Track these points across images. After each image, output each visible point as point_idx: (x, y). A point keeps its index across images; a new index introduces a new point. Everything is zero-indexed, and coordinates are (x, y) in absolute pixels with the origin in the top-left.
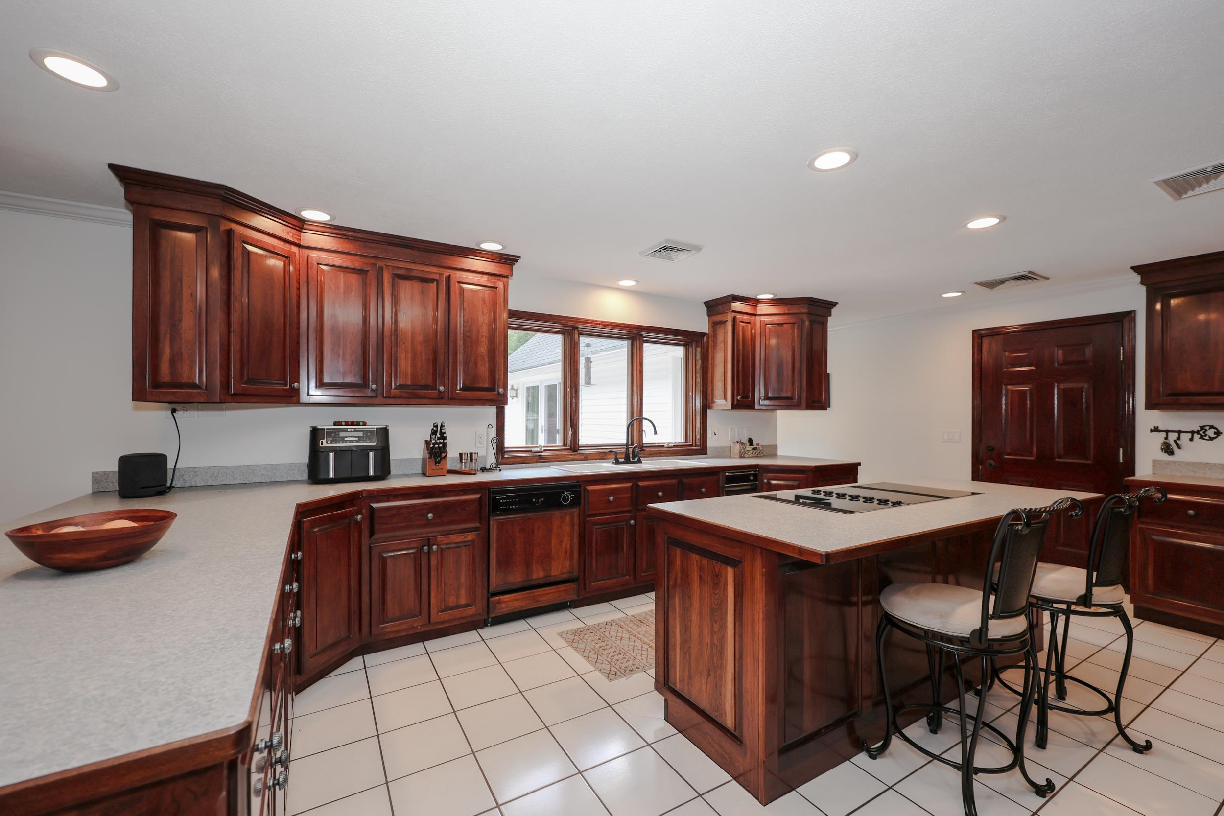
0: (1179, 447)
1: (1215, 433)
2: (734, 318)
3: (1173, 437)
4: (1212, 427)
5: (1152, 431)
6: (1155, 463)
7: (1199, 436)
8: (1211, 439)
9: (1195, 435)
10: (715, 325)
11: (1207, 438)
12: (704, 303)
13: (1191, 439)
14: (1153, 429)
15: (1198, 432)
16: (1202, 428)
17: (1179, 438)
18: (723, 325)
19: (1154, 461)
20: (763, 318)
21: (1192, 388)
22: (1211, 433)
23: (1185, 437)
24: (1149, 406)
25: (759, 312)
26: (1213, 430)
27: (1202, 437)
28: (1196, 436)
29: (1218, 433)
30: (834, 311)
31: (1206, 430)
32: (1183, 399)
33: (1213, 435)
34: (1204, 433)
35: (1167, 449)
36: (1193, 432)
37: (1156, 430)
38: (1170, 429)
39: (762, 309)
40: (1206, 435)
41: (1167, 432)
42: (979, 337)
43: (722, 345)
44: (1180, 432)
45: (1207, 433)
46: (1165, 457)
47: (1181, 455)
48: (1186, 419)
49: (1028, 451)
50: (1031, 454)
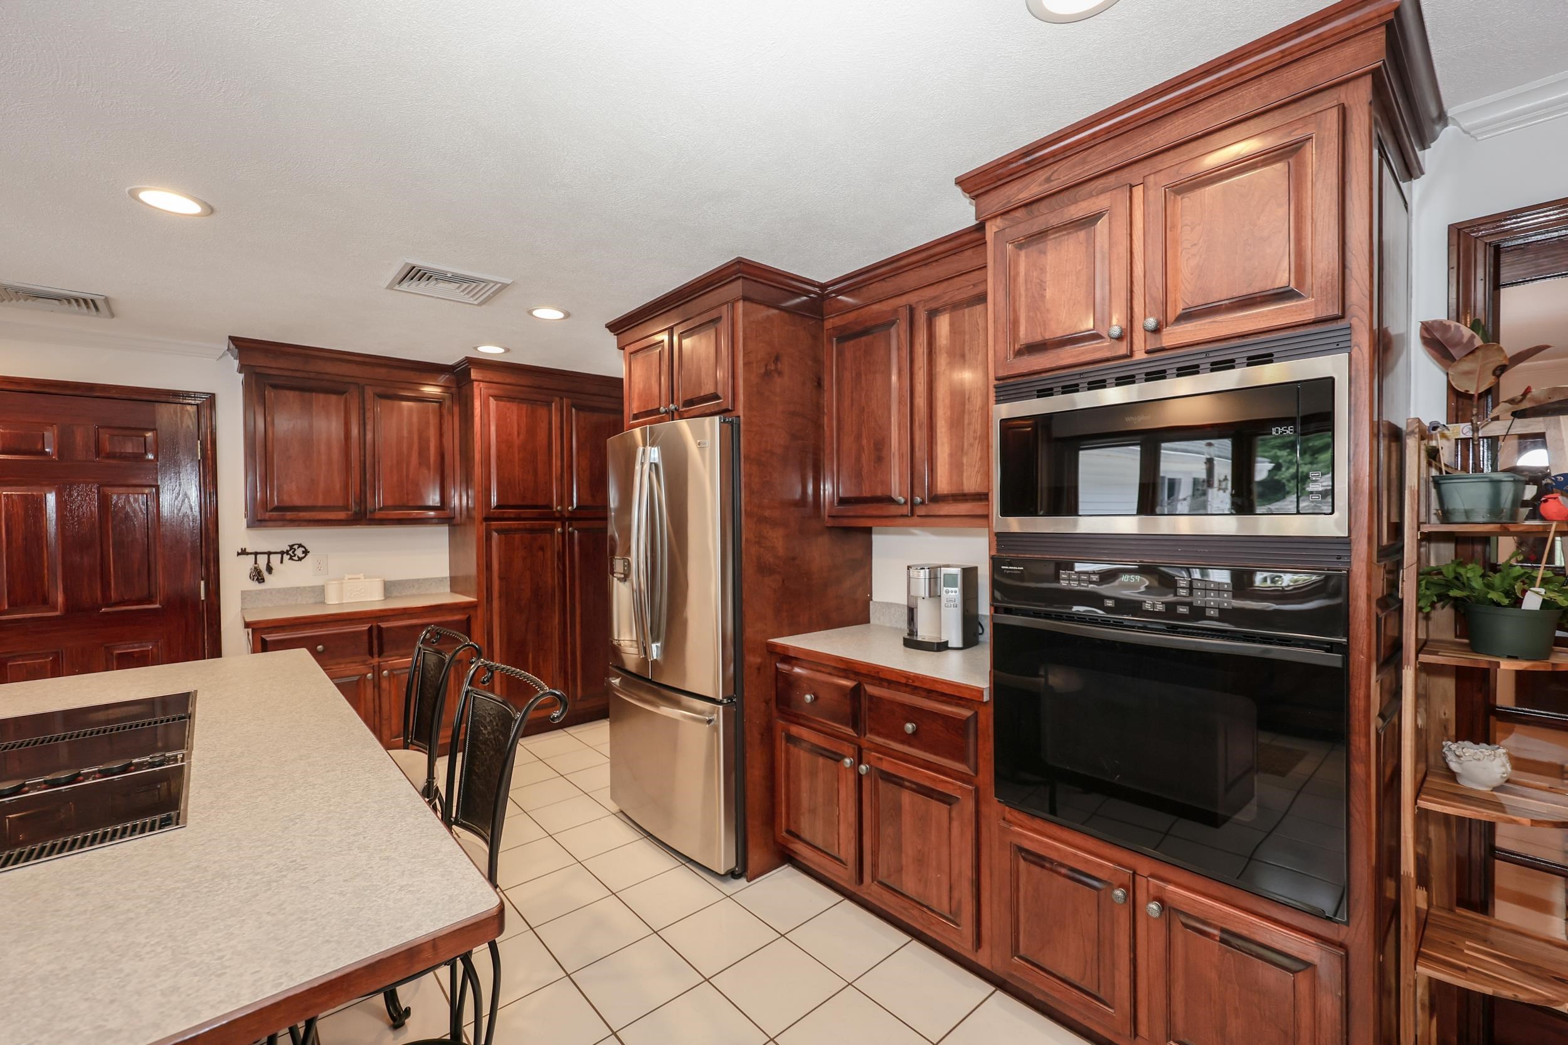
0: (269, 572)
1: (303, 552)
3: (262, 561)
4: (300, 546)
5: (239, 554)
6: (244, 594)
7: (289, 556)
8: (300, 559)
9: (285, 555)
11: (296, 558)
13: (282, 562)
14: (240, 551)
15: (287, 553)
16: (291, 547)
17: (269, 562)
19: (243, 592)
21: (297, 501)
22: (299, 552)
23: (275, 559)
24: (253, 521)
26: (302, 549)
27: (291, 558)
28: (286, 557)
29: (306, 552)
31: (295, 550)
33: (302, 555)
34: (293, 552)
35: (258, 576)
36: (282, 553)
37: (243, 552)
38: (259, 551)
40: (295, 555)
41: (256, 554)
44: (269, 553)
45: (296, 553)
46: (255, 586)
47: (271, 581)
48: (278, 538)
49: (45, 601)
50: (54, 608)
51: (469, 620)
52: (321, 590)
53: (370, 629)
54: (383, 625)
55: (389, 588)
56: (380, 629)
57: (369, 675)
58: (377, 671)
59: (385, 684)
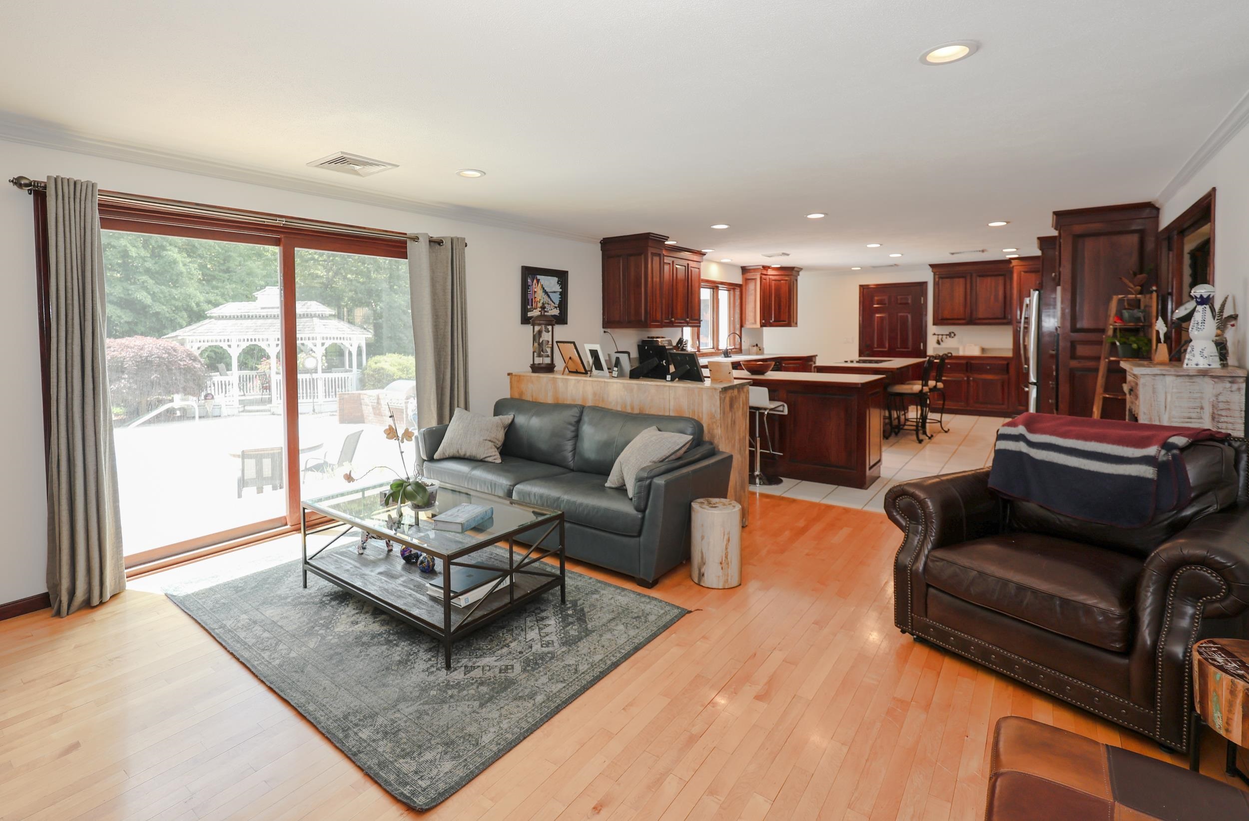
0: (942, 341)
2: (761, 278)
3: (940, 337)
4: (953, 333)
6: (935, 349)
8: (953, 337)
10: (747, 280)
11: (951, 337)
12: (742, 267)
13: (946, 338)
16: (950, 333)
17: (942, 337)
18: (754, 281)
19: (934, 347)
20: (771, 277)
21: (948, 316)
22: (952, 335)
23: (944, 337)
24: (934, 324)
25: (769, 274)
28: (948, 337)
29: (955, 335)
30: (801, 273)
32: (945, 321)
34: (950, 335)
35: (938, 343)
36: (947, 335)
37: (934, 334)
39: (770, 272)
41: (938, 335)
42: (862, 287)
43: (753, 292)
44: (942, 335)
46: (937, 346)
47: (943, 345)
48: (945, 329)
49: (884, 347)
50: (885, 348)
51: (1008, 364)
52: (958, 349)
53: (967, 363)
54: (973, 362)
55: (983, 350)
56: (971, 364)
57: (965, 379)
58: (968, 378)
59: (972, 383)
